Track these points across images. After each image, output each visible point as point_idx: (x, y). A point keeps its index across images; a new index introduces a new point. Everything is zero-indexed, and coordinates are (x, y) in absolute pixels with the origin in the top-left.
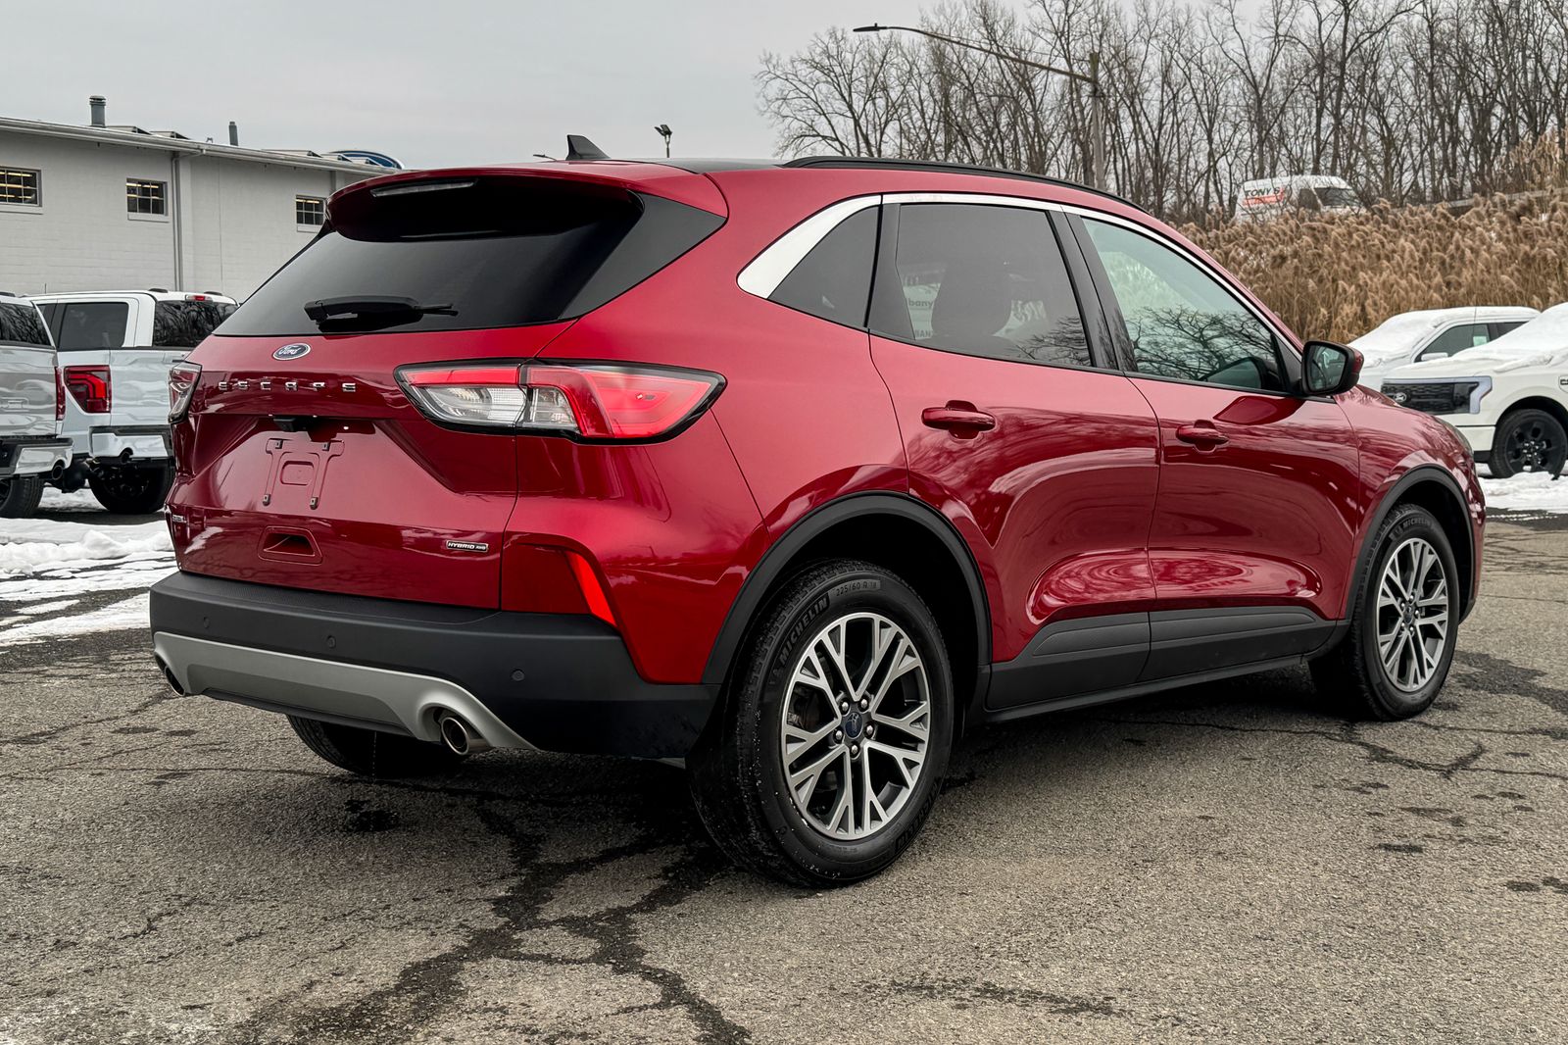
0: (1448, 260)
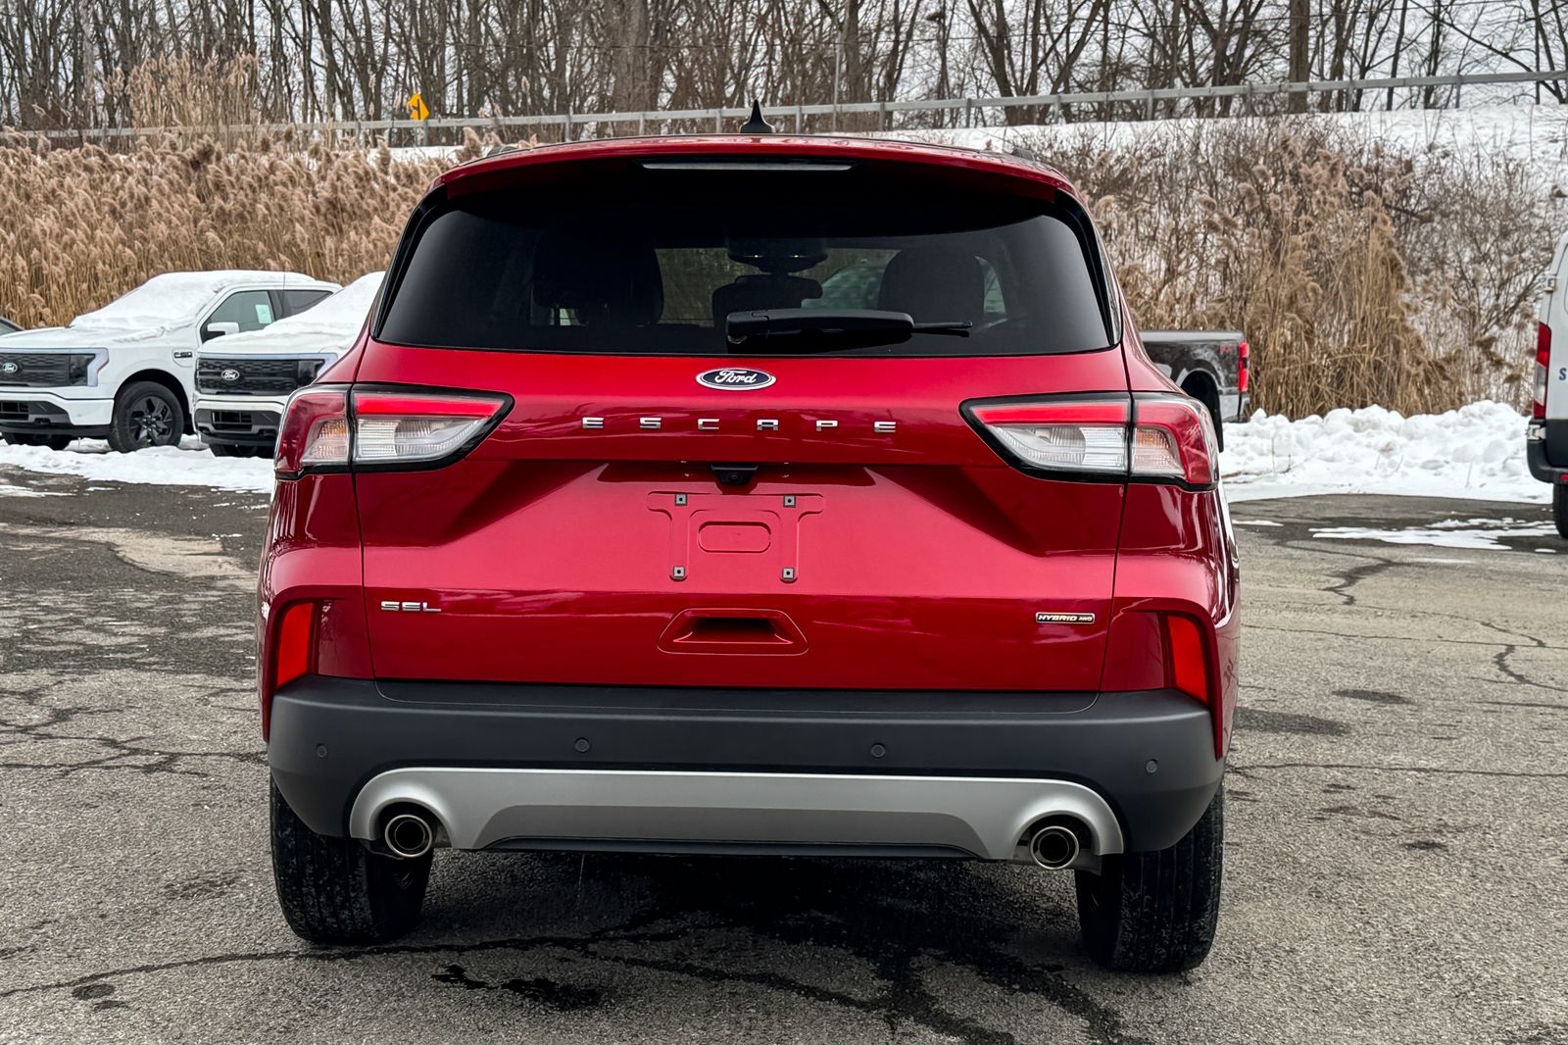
0: (118, 207)
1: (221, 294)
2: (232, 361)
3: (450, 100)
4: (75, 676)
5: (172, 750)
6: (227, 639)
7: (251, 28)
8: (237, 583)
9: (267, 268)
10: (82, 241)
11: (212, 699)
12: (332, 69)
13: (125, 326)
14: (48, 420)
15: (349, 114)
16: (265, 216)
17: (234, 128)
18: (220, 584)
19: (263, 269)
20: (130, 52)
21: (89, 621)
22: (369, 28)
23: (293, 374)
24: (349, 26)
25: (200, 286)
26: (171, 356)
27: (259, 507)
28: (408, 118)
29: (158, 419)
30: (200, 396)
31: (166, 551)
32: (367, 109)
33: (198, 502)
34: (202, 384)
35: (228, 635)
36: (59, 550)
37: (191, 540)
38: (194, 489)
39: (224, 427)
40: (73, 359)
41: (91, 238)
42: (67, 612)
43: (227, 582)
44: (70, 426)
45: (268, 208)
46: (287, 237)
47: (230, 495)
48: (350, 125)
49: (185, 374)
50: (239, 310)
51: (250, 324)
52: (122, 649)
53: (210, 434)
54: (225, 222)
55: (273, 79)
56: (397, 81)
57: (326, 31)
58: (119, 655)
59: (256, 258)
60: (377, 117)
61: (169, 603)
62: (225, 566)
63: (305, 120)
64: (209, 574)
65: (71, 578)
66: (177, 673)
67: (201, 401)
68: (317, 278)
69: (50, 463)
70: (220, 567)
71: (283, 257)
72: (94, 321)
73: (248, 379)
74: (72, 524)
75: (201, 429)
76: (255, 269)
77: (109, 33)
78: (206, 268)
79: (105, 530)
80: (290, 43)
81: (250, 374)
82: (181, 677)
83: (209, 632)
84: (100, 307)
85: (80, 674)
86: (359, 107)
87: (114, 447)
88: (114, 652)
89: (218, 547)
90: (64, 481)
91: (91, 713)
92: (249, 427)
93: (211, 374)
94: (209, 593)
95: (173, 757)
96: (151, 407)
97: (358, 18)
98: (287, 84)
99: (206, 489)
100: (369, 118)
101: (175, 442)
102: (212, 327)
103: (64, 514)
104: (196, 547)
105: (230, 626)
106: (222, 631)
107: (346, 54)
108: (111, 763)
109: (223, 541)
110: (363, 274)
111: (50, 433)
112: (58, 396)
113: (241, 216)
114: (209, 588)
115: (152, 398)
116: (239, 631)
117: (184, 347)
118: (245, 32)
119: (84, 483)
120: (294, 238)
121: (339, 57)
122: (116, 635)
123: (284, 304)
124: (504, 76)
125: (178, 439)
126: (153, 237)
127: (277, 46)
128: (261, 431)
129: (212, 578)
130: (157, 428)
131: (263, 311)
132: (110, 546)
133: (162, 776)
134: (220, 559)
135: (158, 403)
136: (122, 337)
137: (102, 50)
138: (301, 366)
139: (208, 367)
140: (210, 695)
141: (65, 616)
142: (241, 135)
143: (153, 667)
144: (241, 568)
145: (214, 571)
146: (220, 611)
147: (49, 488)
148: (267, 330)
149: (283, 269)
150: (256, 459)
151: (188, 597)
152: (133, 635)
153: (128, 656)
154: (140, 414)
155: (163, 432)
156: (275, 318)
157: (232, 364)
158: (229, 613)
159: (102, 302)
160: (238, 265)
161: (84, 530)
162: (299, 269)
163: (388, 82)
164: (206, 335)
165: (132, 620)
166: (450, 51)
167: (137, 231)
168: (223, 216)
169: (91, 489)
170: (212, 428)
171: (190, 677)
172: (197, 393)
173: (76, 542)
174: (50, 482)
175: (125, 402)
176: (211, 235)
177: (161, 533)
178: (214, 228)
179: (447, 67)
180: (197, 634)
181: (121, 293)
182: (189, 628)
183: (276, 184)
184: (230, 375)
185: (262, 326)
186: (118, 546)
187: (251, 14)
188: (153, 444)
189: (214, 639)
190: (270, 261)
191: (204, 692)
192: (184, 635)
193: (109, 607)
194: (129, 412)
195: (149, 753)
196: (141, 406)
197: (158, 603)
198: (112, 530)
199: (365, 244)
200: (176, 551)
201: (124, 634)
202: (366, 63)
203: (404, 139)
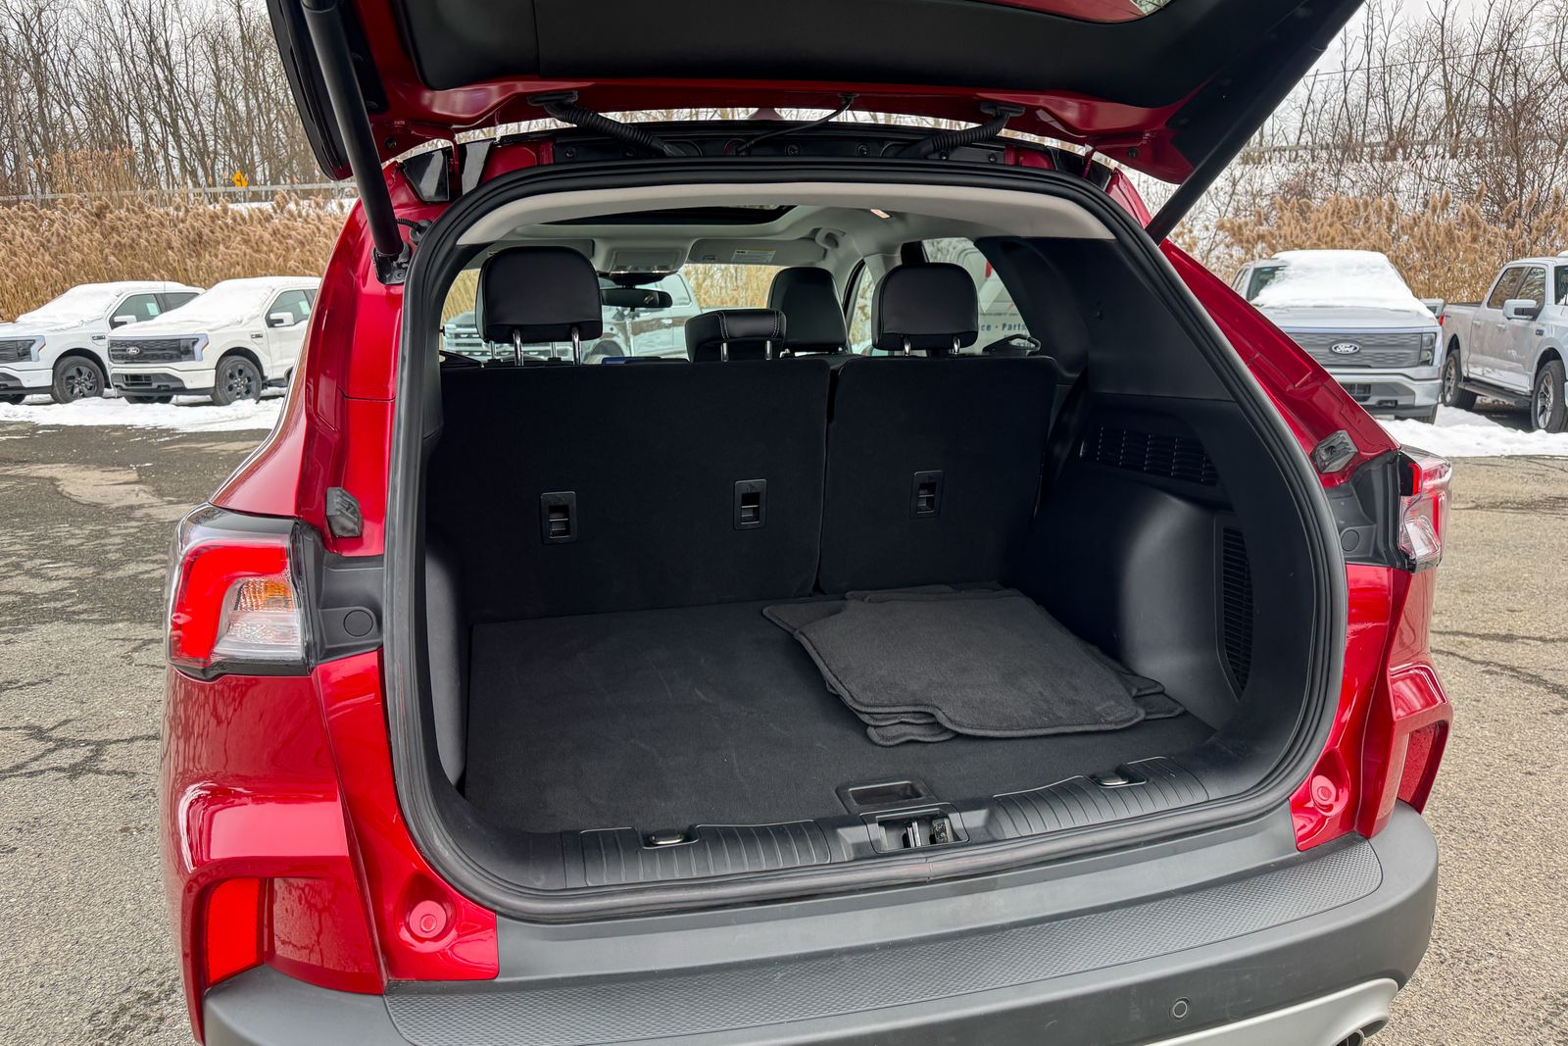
0: (46, 243)
1: (120, 298)
2: (134, 342)
3: (259, 177)
4: (11, 636)
5: (97, 736)
6: (146, 576)
7: (128, 135)
8: (152, 511)
9: (153, 279)
10: (24, 265)
11: (136, 655)
12: (183, 159)
13: (56, 321)
14: (6, 385)
15: (196, 184)
16: (146, 247)
17: (122, 193)
18: (139, 514)
19: (150, 280)
20: (49, 147)
21: (28, 565)
22: (204, 136)
23: (178, 348)
24: (192, 135)
25: (106, 293)
26: (90, 339)
27: (162, 440)
28: (234, 185)
29: (86, 380)
30: (113, 365)
31: (96, 482)
32: (207, 180)
33: (119, 438)
34: (113, 357)
35: (147, 572)
36: (12, 487)
37: (114, 471)
38: (115, 428)
39: (133, 385)
40: (19, 344)
41: (30, 263)
42: (10, 556)
43: (144, 511)
44: (23, 388)
45: (148, 241)
46: (164, 259)
47: (142, 431)
48: (198, 190)
49: (102, 350)
50: (135, 307)
51: (144, 316)
52: (54, 596)
53: (123, 390)
54: (121, 251)
55: (146, 165)
56: (225, 165)
57: (178, 138)
58: (52, 605)
59: (144, 273)
60: (214, 185)
61: (97, 538)
62: (141, 494)
63: (168, 188)
64: (128, 503)
65: (20, 515)
66: (102, 622)
67: (115, 368)
68: (187, 285)
69: (11, 414)
70: (137, 495)
71: (163, 272)
72: (32, 318)
73: (145, 353)
74: (26, 462)
75: (117, 386)
76: (144, 280)
77: (36, 139)
78: (112, 280)
79: (49, 466)
80: (154, 143)
81: (146, 350)
82: (107, 627)
83: (131, 569)
84: (40, 307)
85: (13, 633)
86: (202, 180)
87: (56, 400)
88: (48, 601)
89: (134, 476)
90: (21, 427)
91: (20, 688)
92: (150, 384)
93: (119, 350)
94: (129, 524)
95: (100, 747)
96: (80, 373)
97: (196, 128)
98: (155, 168)
99: (123, 427)
100: (209, 186)
101: (100, 394)
102: (117, 319)
103: (19, 453)
104: (118, 477)
105: (147, 561)
106: (143, 567)
107: (191, 151)
108: (34, 766)
109: (139, 470)
110: (217, 282)
111: (10, 393)
112: (12, 368)
113: (131, 247)
114: (129, 519)
115: (81, 368)
116: (155, 566)
117: (98, 332)
118: (124, 137)
119: (35, 428)
120: (168, 260)
121: (187, 154)
122: (50, 579)
123: (166, 303)
124: (290, 162)
125: (102, 392)
126: (72, 261)
127: (147, 145)
128: (159, 386)
129: (131, 508)
130: (86, 386)
131: (152, 308)
132: (52, 480)
133: (87, 781)
134: (137, 487)
135: (84, 370)
136: (53, 328)
137: (31, 148)
138: (182, 343)
139: (117, 345)
140: (135, 650)
141: (8, 561)
142: (127, 197)
143: (83, 616)
144: (153, 496)
145: (132, 500)
146: (139, 545)
147: (10, 433)
148: (156, 320)
149: (163, 279)
150: (157, 405)
151: (113, 531)
152: (65, 579)
153: (59, 605)
154: (73, 378)
155: (91, 388)
156: (161, 312)
157: (134, 343)
158: (146, 546)
159: (42, 303)
160: (133, 278)
161: (34, 467)
162: (174, 279)
163: (219, 165)
164: (114, 325)
165: (66, 560)
166: (256, 149)
167: (62, 257)
168: (119, 246)
169: (41, 432)
170: (124, 386)
171: (115, 626)
172: (111, 363)
173: (27, 478)
174: (10, 428)
175: (61, 370)
176: (112, 258)
177: (92, 466)
178: (114, 254)
179: (256, 157)
180: (120, 573)
181: (53, 297)
182: (115, 566)
183: (153, 226)
184: (132, 351)
185: (152, 317)
186: (59, 480)
187: (127, 126)
188: (84, 396)
189: (134, 577)
190: (153, 274)
191: (129, 646)
192: (109, 575)
193: (47, 546)
194: (64, 377)
195: (75, 744)
196: (73, 372)
197: (88, 539)
198: (54, 466)
199: (216, 262)
200: (104, 483)
201: (57, 579)
202: (202, 153)
203: (232, 197)
